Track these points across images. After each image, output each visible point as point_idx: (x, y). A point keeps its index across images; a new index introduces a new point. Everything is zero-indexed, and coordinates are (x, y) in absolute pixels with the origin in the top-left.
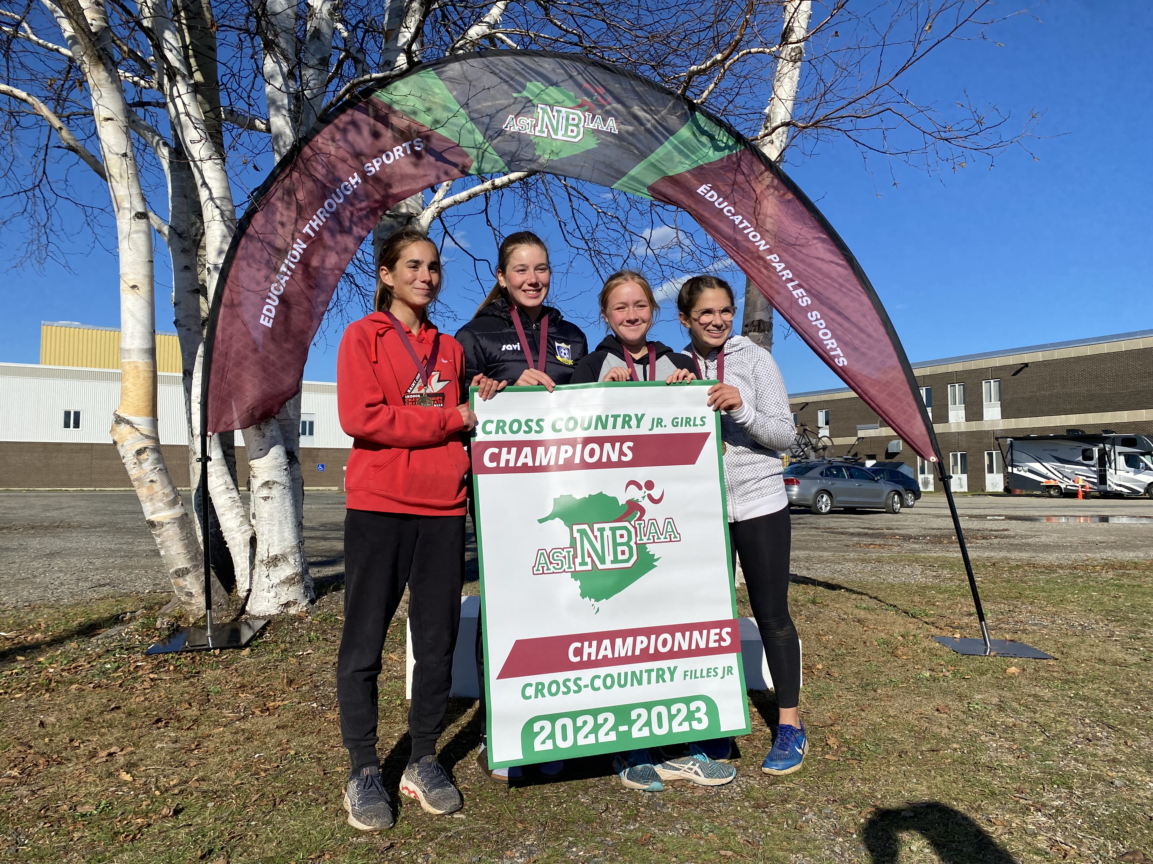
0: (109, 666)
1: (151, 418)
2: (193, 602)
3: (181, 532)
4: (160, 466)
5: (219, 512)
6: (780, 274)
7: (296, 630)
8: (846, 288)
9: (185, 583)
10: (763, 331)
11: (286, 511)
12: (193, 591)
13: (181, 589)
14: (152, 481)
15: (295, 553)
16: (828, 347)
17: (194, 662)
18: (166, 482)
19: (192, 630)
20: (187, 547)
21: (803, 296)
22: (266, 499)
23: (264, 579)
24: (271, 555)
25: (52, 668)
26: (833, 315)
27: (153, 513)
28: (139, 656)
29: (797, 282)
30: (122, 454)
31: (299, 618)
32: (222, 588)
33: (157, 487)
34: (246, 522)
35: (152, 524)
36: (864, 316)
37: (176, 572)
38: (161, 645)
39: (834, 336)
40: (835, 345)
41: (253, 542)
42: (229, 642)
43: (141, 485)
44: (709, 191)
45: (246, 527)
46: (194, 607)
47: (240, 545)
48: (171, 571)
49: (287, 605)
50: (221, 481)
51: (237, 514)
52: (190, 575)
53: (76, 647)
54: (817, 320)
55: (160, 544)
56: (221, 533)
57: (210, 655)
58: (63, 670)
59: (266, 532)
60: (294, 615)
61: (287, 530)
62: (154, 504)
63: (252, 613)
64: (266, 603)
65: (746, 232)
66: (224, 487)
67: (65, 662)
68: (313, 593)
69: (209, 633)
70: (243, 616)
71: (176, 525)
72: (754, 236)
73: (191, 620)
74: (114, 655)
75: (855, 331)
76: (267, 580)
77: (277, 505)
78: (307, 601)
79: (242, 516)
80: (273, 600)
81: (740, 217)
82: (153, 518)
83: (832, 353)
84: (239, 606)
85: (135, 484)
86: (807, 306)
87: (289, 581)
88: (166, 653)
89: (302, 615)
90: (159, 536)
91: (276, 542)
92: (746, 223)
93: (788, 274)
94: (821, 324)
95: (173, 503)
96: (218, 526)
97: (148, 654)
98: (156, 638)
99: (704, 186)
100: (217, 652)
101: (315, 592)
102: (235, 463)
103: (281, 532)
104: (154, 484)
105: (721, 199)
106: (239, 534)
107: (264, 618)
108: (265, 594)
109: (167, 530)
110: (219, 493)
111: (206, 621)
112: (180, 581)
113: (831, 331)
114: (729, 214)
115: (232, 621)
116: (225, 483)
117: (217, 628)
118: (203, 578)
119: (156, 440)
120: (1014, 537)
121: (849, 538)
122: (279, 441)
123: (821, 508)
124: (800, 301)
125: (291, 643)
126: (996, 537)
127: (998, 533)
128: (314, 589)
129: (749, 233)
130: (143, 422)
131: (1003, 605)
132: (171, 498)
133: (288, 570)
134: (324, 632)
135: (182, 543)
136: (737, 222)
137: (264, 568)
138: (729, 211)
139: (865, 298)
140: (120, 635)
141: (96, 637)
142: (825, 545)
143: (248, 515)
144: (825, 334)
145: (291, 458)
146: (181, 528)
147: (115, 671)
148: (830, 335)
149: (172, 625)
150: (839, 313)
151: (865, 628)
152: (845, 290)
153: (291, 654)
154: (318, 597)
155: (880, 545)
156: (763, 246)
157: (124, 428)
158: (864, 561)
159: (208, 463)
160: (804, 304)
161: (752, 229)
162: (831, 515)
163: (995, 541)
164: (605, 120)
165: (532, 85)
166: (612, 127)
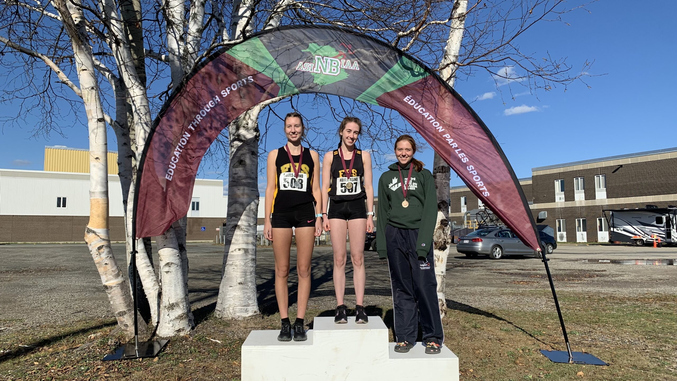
0: (83, 368)
1: (105, 229)
2: (128, 329)
3: (122, 292)
4: (110, 255)
5: (142, 278)
6: (451, 145)
7: (183, 345)
8: (489, 152)
9: (124, 319)
10: (445, 172)
11: (178, 279)
12: (128, 324)
13: (122, 322)
14: (106, 264)
15: (183, 302)
16: (478, 186)
17: (128, 366)
18: (114, 264)
19: (128, 345)
20: (125, 299)
21: (464, 157)
22: (167, 272)
23: (166, 316)
24: (170, 303)
25: (53, 369)
26: (481, 167)
27: (106, 281)
28: (99, 362)
29: (460, 150)
30: (90, 249)
31: (185, 338)
32: (144, 321)
33: (109, 267)
34: (157, 284)
35: (106, 287)
36: (499, 168)
37: (119, 313)
38: (111, 354)
39: (482, 179)
40: (483, 185)
41: (160, 295)
42: (147, 354)
43: (100, 266)
44: (410, 100)
45: (157, 287)
46: (129, 333)
47: (153, 297)
48: (116, 313)
49: (179, 331)
50: (144, 261)
51: (152, 279)
52: (126, 315)
53: (66, 356)
54: (472, 170)
55: (111, 298)
56: (143, 290)
57: (136, 361)
58: (59, 371)
59: (168, 291)
60: (183, 337)
61: (179, 289)
62: (107, 276)
63: (160, 335)
64: (167, 330)
65: (431, 122)
66: (145, 265)
67: (60, 366)
68: (193, 323)
69: (136, 348)
70: (155, 337)
71: (119, 287)
72: (436, 124)
73: (127, 340)
74: (86, 362)
75: (493, 176)
76: (168, 317)
77: (173, 275)
78: (190, 328)
79: (155, 281)
80: (171, 328)
81: (428, 114)
82: (106, 284)
83: (481, 189)
84: (153, 331)
85: (97, 265)
86: (467, 162)
87: (180, 318)
88: (113, 360)
89: (187, 336)
90: (110, 293)
91: (173, 296)
92: (431, 117)
93: (455, 145)
94: (475, 173)
95: (117, 276)
96: (142, 286)
97: (104, 360)
98: (108, 351)
99: (408, 97)
100: (141, 359)
101: (194, 322)
102: (151, 248)
103: (175, 290)
105: (417, 104)
106: (153, 291)
107: (166, 338)
108: (167, 325)
109: (114, 290)
110: (142, 268)
111: (135, 340)
112: (121, 318)
113: (481, 176)
114: (422, 112)
115: (149, 340)
116: (145, 263)
117: (141, 345)
118: (133, 316)
119: (109, 241)
120: (608, 276)
121: (509, 277)
122: (175, 240)
123: (496, 256)
124: (462, 159)
125: (181, 354)
126: (597, 276)
127: (599, 273)
128: (194, 320)
129: (433, 122)
130: (101, 232)
131: (587, 327)
132: (116, 272)
133: (179, 311)
134: (199, 347)
135: (122, 297)
136: (426, 117)
137: (166, 310)
138: (422, 110)
139: (499, 158)
140: (89, 348)
141: (76, 350)
142: (494, 282)
143: (159, 281)
144: (477, 178)
145: (181, 248)
146: (122, 289)
147: (86, 372)
148: (479, 179)
149: (117, 343)
150: (485, 166)
151: (502, 345)
152: (487, 153)
153: (180, 361)
154: (196, 325)
155: (526, 282)
156: (441, 129)
157: (91, 235)
158: (514, 294)
159: (136, 254)
160: (465, 162)
161: (434, 120)
162: (501, 260)
163: (596, 279)
164: (352, 63)
165: (312, 45)
166: (356, 66)
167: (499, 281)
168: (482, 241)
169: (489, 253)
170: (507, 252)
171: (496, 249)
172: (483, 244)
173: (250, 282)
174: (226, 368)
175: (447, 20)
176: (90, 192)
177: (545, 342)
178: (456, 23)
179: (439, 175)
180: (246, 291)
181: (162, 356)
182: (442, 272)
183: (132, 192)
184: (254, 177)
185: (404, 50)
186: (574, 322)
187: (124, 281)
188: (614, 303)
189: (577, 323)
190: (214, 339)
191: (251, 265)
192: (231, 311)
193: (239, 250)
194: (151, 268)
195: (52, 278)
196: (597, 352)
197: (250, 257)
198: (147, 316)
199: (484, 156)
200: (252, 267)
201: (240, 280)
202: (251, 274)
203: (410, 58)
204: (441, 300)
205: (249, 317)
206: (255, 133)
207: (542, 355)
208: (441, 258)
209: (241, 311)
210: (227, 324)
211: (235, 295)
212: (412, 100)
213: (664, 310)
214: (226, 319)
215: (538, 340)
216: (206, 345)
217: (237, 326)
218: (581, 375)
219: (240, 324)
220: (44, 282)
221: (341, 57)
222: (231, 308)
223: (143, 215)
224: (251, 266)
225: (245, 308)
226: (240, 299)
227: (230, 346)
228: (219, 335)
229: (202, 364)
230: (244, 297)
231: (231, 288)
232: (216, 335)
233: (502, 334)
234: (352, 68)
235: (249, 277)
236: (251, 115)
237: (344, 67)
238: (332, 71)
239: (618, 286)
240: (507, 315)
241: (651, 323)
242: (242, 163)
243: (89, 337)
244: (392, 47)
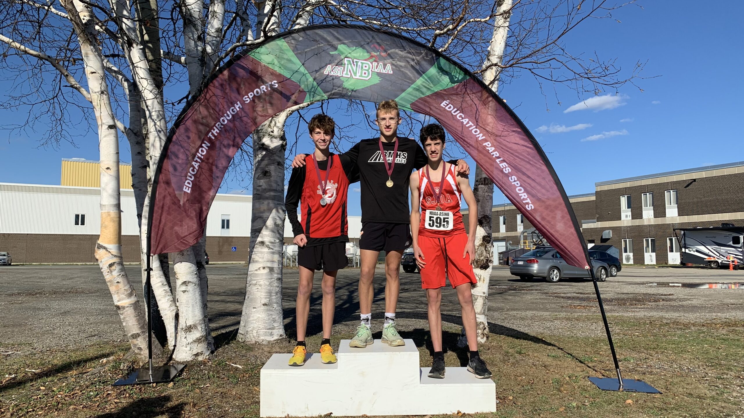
0: (92, 394)
1: (117, 245)
2: (142, 353)
3: (135, 312)
4: (123, 273)
5: (157, 298)
6: (492, 154)
7: (201, 370)
8: (533, 161)
9: (137, 342)
10: (487, 184)
11: (196, 299)
12: (142, 347)
13: (135, 345)
14: (118, 282)
15: (202, 323)
16: (522, 198)
17: (141, 391)
18: (126, 282)
19: (141, 370)
20: (138, 320)
21: (506, 167)
22: (184, 292)
23: (183, 339)
24: (187, 325)
25: (60, 394)
26: (525, 178)
27: (118, 301)
28: (110, 387)
29: (502, 159)
30: (101, 266)
31: (204, 363)
32: (159, 345)
33: (121, 285)
34: (174, 304)
35: (118, 307)
36: (544, 179)
37: (132, 336)
38: (123, 379)
39: (526, 191)
40: (526, 197)
41: (177, 316)
42: (162, 379)
43: (112, 285)
44: (448, 105)
45: (174, 308)
46: (143, 356)
47: (170, 319)
48: (129, 335)
49: (197, 355)
50: (159, 280)
51: (168, 300)
52: (140, 337)
53: (74, 381)
54: (515, 181)
55: (123, 319)
56: (159, 311)
57: (150, 387)
58: (66, 396)
59: (184, 311)
60: (201, 361)
61: (197, 310)
62: (119, 296)
63: (177, 360)
64: (184, 354)
65: (470, 129)
66: (161, 284)
67: (68, 391)
68: (213, 347)
69: (150, 373)
70: (171, 362)
71: (132, 308)
72: (476, 132)
73: (141, 364)
74: (96, 387)
75: (539, 188)
76: (185, 340)
77: (191, 295)
78: (209, 352)
79: (171, 301)
80: (188, 352)
81: (467, 120)
82: (119, 304)
83: (524, 202)
84: (169, 356)
85: (109, 284)
86: (509, 173)
87: (198, 341)
88: (125, 385)
89: (206, 361)
90: (122, 314)
91: (191, 317)
92: (471, 123)
93: (496, 154)
94: (517, 184)
95: (130, 295)
96: (157, 307)
97: (115, 385)
98: (120, 375)
99: (445, 101)
100: (154, 385)
101: (214, 346)
102: (168, 266)
103: (193, 311)
104: (119, 284)
105: (455, 109)
106: (169, 312)
107: (182, 363)
108: (184, 348)
109: (127, 311)
110: (158, 287)
111: (149, 365)
112: (134, 340)
113: (524, 188)
114: (460, 118)
115: (165, 364)
116: (161, 282)
117: (155, 369)
118: (147, 339)
119: (121, 257)
120: (675, 300)
121: (565, 301)
122: (192, 257)
123: (553, 278)
124: (504, 170)
125: (198, 379)
126: (663, 300)
127: (666, 297)
128: (214, 344)
129: (472, 130)
130: (113, 248)
131: (643, 354)
132: (129, 292)
133: (197, 334)
134: (218, 372)
135: (135, 318)
136: (465, 123)
137: (183, 333)
138: (460, 116)
139: (544, 168)
140: (100, 373)
141: (86, 374)
142: (548, 306)
143: (175, 300)
144: (520, 190)
145: (200, 266)
146: (135, 309)
147: (95, 397)
148: (523, 190)
149: (130, 367)
150: (529, 177)
151: (547, 371)
152: (531, 162)
153: (197, 386)
154: (216, 349)
155: (584, 306)
156: (481, 137)
157: (102, 251)
158: (568, 319)
159: (151, 272)
160: (507, 172)
161: (475, 127)
162: (558, 283)
163: (661, 303)
164: (385, 66)
165: (341, 47)
166: (389, 70)
167: (553, 306)
168: (537, 262)
169: (545, 275)
170: (565, 274)
171: (554, 271)
172: (538, 265)
173: (275, 303)
174: (247, 394)
175: (488, 18)
176: (100, 205)
177: (596, 369)
178: (500, 21)
179: (481, 187)
180: (271, 313)
181: (178, 381)
182: (484, 293)
183: (147, 206)
184: (280, 190)
185: (442, 51)
186: (629, 348)
187: (138, 301)
188: (677, 329)
189: (634, 349)
190: (235, 364)
191: (276, 284)
192: (255, 334)
193: (264, 268)
194: (167, 288)
195: (67, 300)
196: (651, 380)
197: (276, 276)
198: (163, 339)
199: (528, 166)
200: (278, 287)
201: (264, 301)
202: (277, 294)
203: (448, 59)
204: (483, 323)
205: (274, 340)
206: (281, 142)
207: (589, 383)
208: (482, 277)
209: (265, 334)
210: (250, 348)
211: (259, 317)
212: (450, 105)
213: (731, 336)
214: (249, 343)
215: (588, 366)
216: (226, 370)
217: (261, 351)
218: (630, 404)
219: (264, 348)
220: (59, 305)
221: (371, 60)
222: (255, 332)
223: (158, 230)
224: (276, 286)
225: (270, 331)
226: (264, 321)
227: (252, 371)
228: (241, 359)
229: (220, 389)
230: (269, 319)
231: (255, 309)
232: (237, 360)
233: (549, 361)
234: (384, 72)
235: (274, 297)
236: (277, 122)
237: (376, 71)
238: (363, 75)
239: (684, 311)
240: (558, 341)
241: (715, 349)
242: (268, 174)
243: (101, 361)
244: (429, 48)
